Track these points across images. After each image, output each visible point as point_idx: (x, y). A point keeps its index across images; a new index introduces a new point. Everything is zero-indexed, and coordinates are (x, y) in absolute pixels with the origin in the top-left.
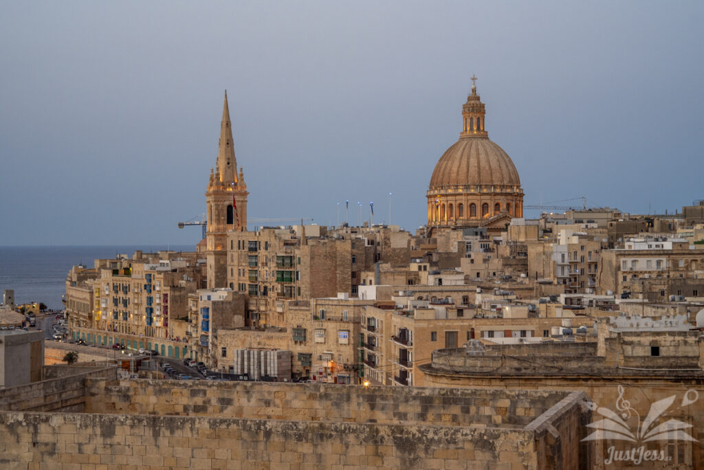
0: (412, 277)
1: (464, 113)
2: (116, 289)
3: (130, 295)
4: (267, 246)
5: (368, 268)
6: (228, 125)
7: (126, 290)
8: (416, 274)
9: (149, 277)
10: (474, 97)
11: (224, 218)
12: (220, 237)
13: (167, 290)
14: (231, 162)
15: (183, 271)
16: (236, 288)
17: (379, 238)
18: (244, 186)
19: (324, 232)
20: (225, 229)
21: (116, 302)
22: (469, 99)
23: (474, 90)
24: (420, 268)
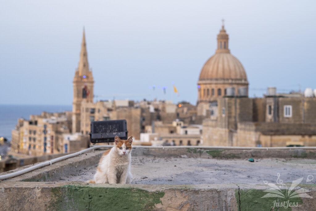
0: (172, 129)
1: (218, 39)
2: (30, 132)
3: (37, 136)
4: (99, 111)
5: (150, 124)
6: (84, 45)
7: (35, 132)
8: (175, 128)
9: (45, 126)
10: (223, 31)
11: (81, 95)
12: (78, 105)
13: (53, 133)
14: (86, 65)
15: (62, 123)
16: (84, 133)
17: (160, 107)
18: (92, 78)
19: (131, 104)
20: (81, 101)
21: (30, 139)
22: (221, 31)
23: (223, 27)
24: (178, 124)
